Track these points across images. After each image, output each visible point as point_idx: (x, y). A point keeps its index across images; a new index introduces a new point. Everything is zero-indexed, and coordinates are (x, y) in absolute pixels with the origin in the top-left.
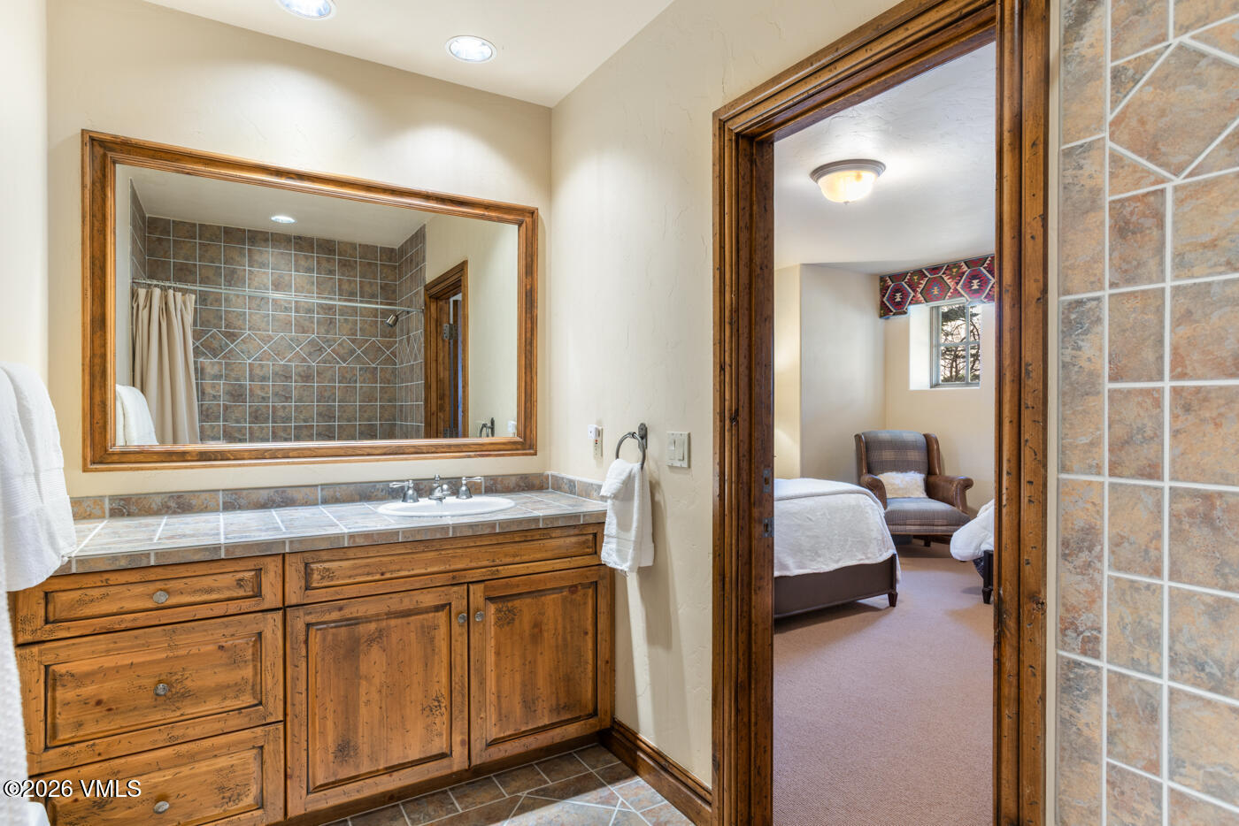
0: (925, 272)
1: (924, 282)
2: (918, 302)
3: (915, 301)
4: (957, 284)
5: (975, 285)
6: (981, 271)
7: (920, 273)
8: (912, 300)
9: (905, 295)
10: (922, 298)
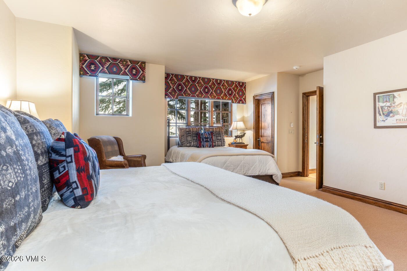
0: (109, 59)
1: (108, 64)
2: (105, 73)
3: (103, 72)
4: (126, 69)
5: (134, 72)
6: (137, 66)
7: (107, 59)
8: (101, 70)
9: (97, 67)
10: (107, 71)
